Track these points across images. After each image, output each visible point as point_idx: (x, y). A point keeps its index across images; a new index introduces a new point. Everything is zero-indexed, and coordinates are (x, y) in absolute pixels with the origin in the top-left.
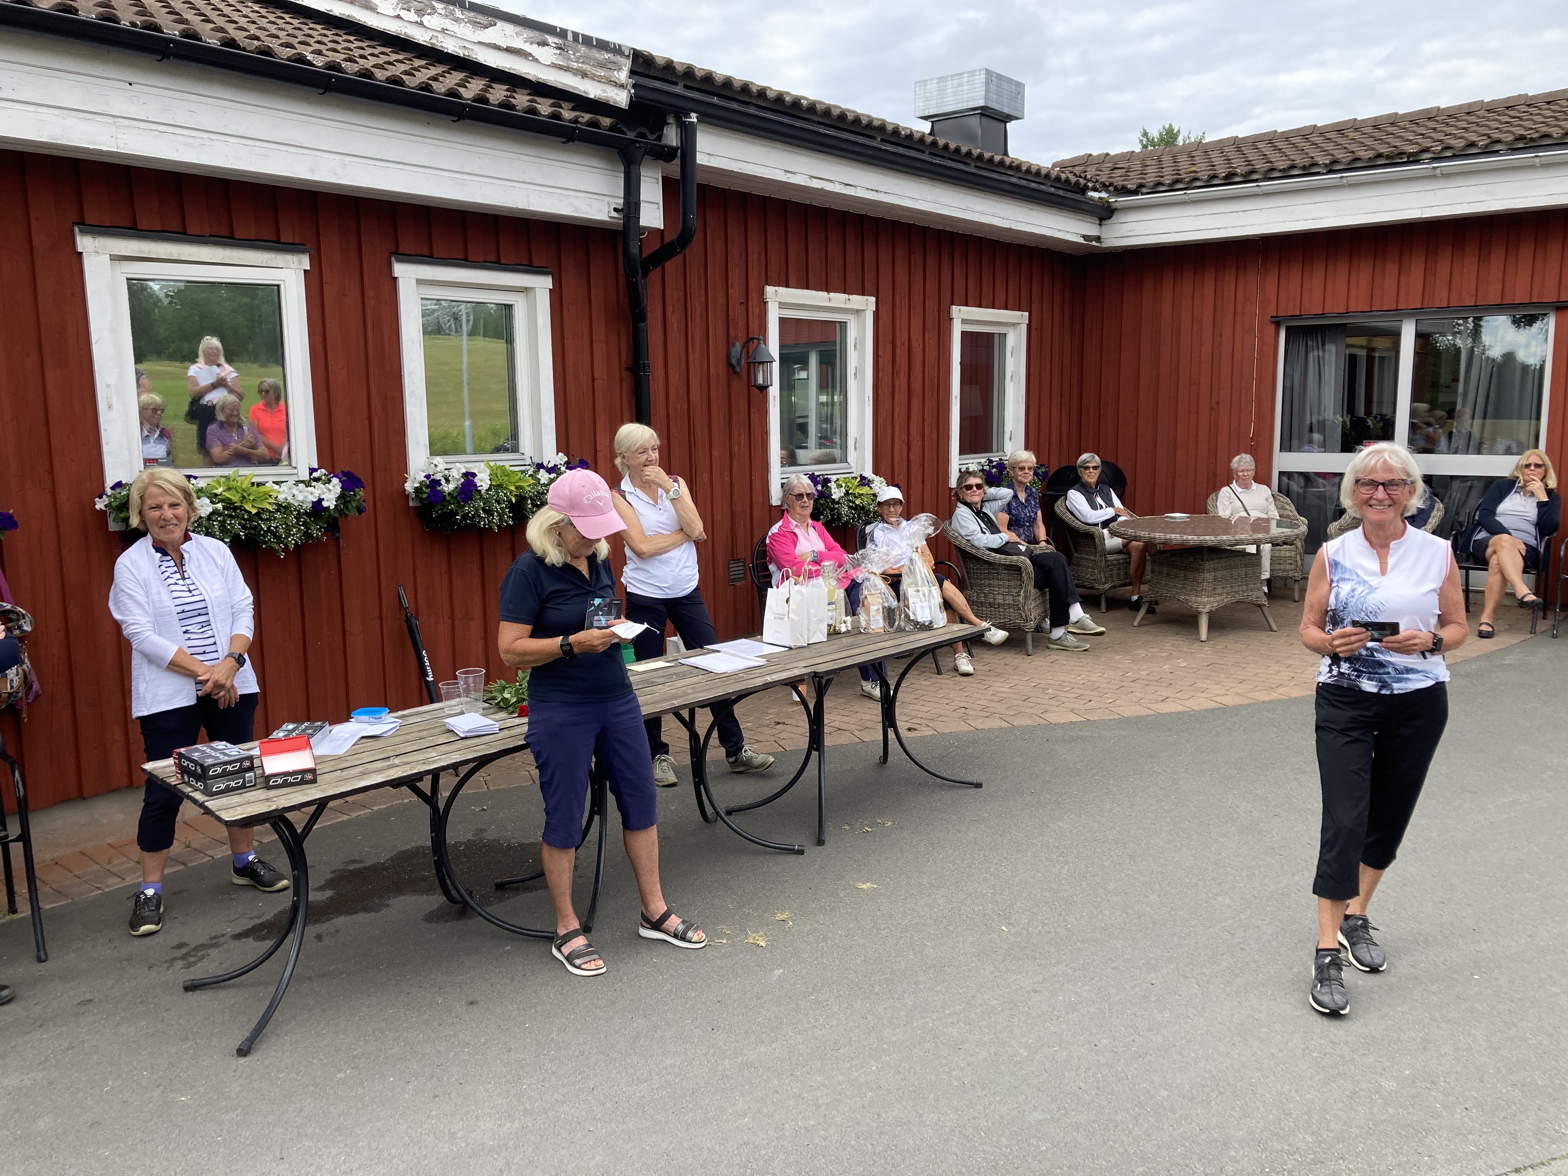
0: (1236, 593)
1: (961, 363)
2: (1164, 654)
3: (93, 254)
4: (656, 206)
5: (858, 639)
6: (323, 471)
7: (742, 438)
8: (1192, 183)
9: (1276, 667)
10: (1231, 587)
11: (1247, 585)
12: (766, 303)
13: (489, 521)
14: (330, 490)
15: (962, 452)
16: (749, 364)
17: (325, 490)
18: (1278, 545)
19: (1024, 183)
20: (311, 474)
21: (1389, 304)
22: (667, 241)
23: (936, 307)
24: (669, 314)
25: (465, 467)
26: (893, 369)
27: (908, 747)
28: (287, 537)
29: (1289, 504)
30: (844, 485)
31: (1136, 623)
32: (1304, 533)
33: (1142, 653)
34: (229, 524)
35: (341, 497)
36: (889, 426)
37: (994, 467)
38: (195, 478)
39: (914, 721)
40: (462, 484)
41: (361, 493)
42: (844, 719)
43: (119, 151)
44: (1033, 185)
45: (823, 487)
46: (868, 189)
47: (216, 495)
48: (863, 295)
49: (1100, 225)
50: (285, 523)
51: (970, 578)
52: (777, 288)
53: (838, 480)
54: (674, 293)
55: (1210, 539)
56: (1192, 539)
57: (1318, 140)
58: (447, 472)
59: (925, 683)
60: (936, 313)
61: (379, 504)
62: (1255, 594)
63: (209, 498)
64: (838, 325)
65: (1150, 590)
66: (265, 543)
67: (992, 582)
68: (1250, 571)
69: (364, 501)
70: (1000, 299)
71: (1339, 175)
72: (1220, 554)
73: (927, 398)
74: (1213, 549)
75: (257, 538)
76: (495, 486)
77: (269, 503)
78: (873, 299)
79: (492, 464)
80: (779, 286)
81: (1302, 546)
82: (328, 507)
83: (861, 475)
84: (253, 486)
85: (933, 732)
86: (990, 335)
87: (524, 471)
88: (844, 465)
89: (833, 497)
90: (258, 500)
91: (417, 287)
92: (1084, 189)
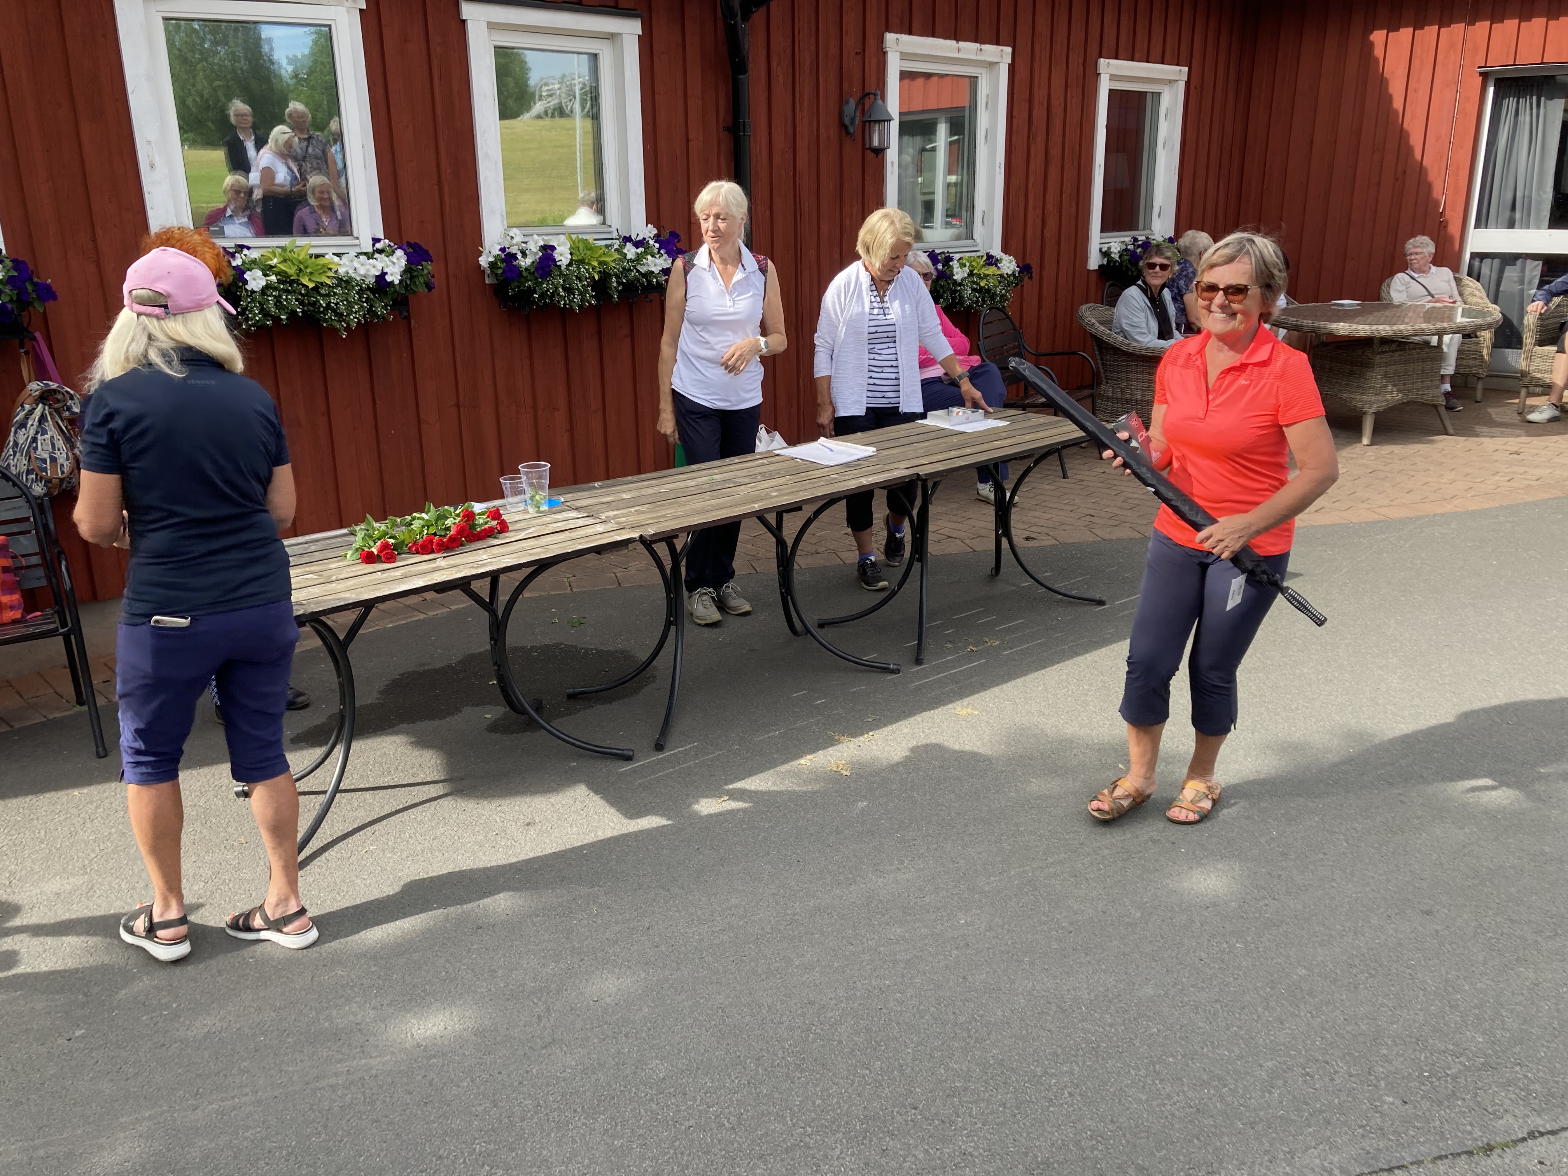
0: (1409, 391)
1: (1107, 126)
6: (387, 241)
7: (855, 210)
10: (1404, 384)
11: (1423, 382)
12: (885, 53)
13: (570, 301)
14: (394, 263)
15: (1103, 229)
16: (864, 123)
17: (389, 263)
20: (374, 245)
23: (1081, 60)
24: (774, 64)
25: (543, 240)
26: (1028, 131)
27: (1023, 559)
28: (348, 315)
29: (1479, 290)
30: (968, 264)
32: (1497, 322)
34: (286, 300)
35: (408, 271)
36: (1024, 196)
37: (1139, 246)
38: (248, 248)
39: (1033, 529)
40: (540, 258)
41: (429, 266)
42: (955, 526)
45: (943, 266)
47: (272, 267)
48: (997, 44)
50: (347, 300)
51: (1105, 371)
52: (898, 36)
53: (961, 258)
54: (779, 41)
55: (1384, 329)
56: (1363, 328)
58: (524, 245)
59: (1048, 487)
60: (1082, 67)
61: (451, 281)
62: (1431, 392)
63: (262, 270)
64: (967, 80)
66: (326, 321)
67: (1130, 375)
68: (1427, 365)
69: (433, 276)
70: (1156, 52)
72: (1394, 347)
73: (1066, 166)
74: (1385, 341)
75: (317, 316)
76: (576, 261)
77: (328, 277)
78: (1009, 50)
79: (574, 237)
80: (901, 33)
81: (1491, 339)
82: (392, 282)
83: (988, 254)
84: (311, 257)
85: (1053, 542)
86: (1142, 95)
87: (610, 245)
88: (970, 242)
89: (955, 278)
90: (316, 273)
91: (490, 34)
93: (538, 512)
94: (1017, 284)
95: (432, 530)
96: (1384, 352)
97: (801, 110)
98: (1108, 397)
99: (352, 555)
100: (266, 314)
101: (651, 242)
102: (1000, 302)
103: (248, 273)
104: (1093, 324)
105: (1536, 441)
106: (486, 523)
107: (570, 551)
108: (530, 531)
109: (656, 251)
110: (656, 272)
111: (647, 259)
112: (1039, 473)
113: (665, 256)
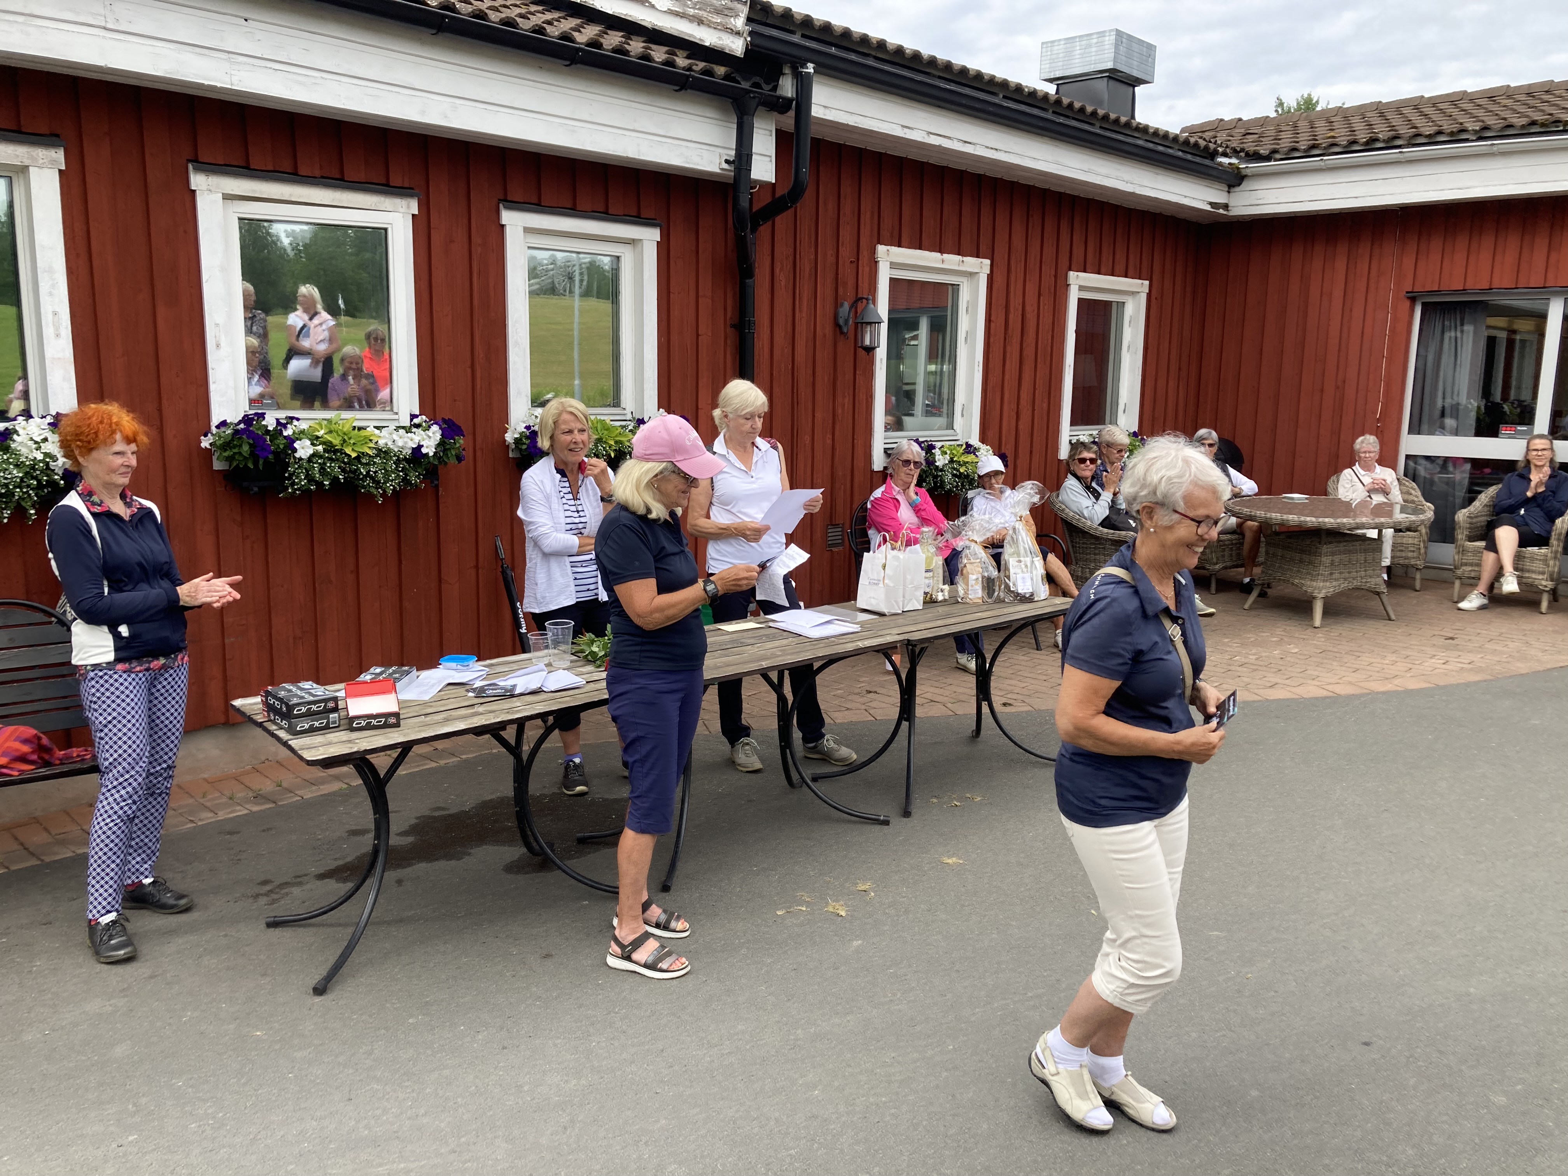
0: (1353, 578)
1: (1076, 332)
2: (1275, 639)
3: (206, 193)
4: (768, 159)
5: (954, 609)
6: (424, 417)
7: (846, 400)
8: (1331, 148)
9: (1393, 657)
10: (1349, 573)
11: (1365, 571)
12: (876, 262)
14: (430, 437)
15: (1073, 423)
16: (856, 324)
17: (425, 437)
18: (1400, 531)
19: (1151, 145)
20: (411, 420)
21: (1536, 280)
22: (778, 195)
23: (1053, 272)
24: (777, 270)
26: (1005, 334)
27: (1002, 722)
28: (385, 483)
29: (1414, 489)
30: (948, 452)
31: (1246, 606)
32: (1430, 518)
33: (1252, 637)
34: (329, 467)
35: (441, 444)
36: (998, 394)
38: (298, 419)
39: (1009, 696)
41: (461, 441)
43: (234, 88)
44: (1160, 148)
46: (987, 147)
47: (317, 438)
48: (978, 257)
49: (1229, 192)
50: (385, 469)
51: (1075, 552)
52: (889, 247)
53: (943, 446)
54: (783, 249)
55: (1329, 522)
56: (1311, 520)
57: (1468, 106)
59: (1023, 658)
60: (1053, 278)
61: (479, 454)
63: (310, 440)
64: (950, 288)
65: (1263, 572)
66: (364, 487)
67: (1097, 557)
68: (1370, 556)
69: (464, 450)
70: (1120, 266)
71: (1489, 143)
72: (1338, 537)
73: (1039, 366)
74: (1332, 532)
75: (357, 483)
77: (370, 448)
78: (987, 262)
80: (891, 245)
81: (1427, 533)
82: (427, 454)
83: (967, 443)
84: (354, 429)
85: (1029, 708)
86: (1107, 304)
87: (625, 426)
88: (950, 432)
89: (937, 464)
90: (359, 444)
91: (525, 236)
92: (1213, 155)
96: (1329, 542)
97: (800, 311)
100: (310, 479)
103: (298, 442)
105: (1470, 628)
112: (1014, 645)
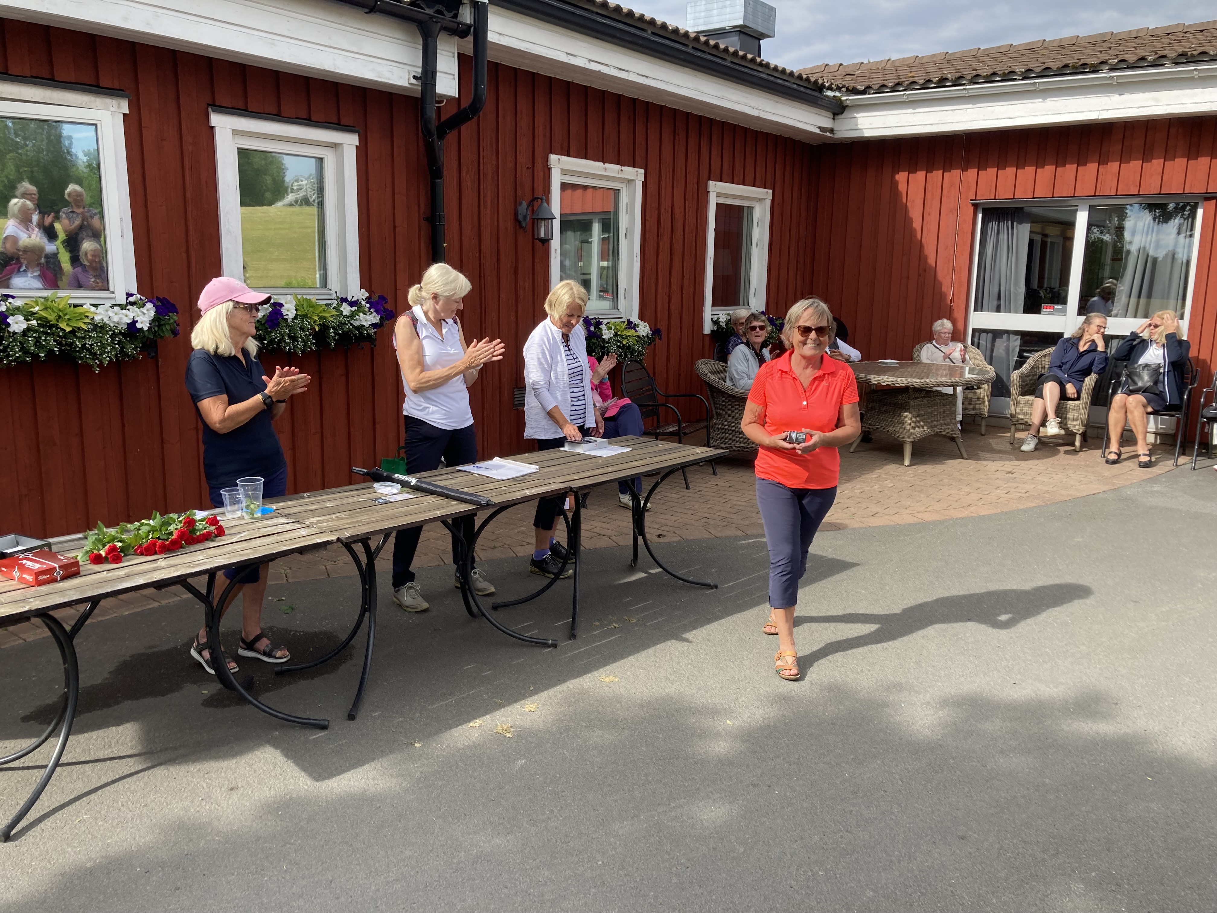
0: (935, 427)
1: (714, 229)
2: (874, 476)
4: (452, 77)
6: (140, 296)
7: (527, 283)
8: (911, 85)
9: (967, 489)
10: (932, 422)
11: (944, 420)
12: (549, 169)
13: (294, 347)
14: (144, 314)
15: (713, 304)
16: (533, 219)
17: (139, 313)
19: (772, 79)
20: (127, 299)
21: (1067, 194)
22: (461, 108)
23: (696, 181)
24: (464, 173)
26: (657, 230)
27: (654, 553)
28: (101, 354)
29: (980, 355)
30: (613, 328)
31: (852, 450)
32: (991, 378)
34: (45, 341)
35: (156, 321)
36: (653, 280)
38: (13, 297)
39: (663, 528)
40: (270, 313)
41: (174, 317)
42: (604, 525)
44: (779, 81)
45: (595, 329)
46: (639, 75)
47: (33, 313)
48: (634, 167)
49: (834, 119)
50: (101, 342)
51: (716, 409)
52: (559, 157)
53: (609, 323)
54: (469, 155)
55: (915, 382)
56: (900, 382)
57: (1014, 55)
59: (675, 496)
60: (696, 184)
62: (952, 430)
63: (24, 315)
64: (612, 191)
66: (81, 358)
67: (734, 412)
68: (946, 410)
69: (178, 325)
70: (749, 177)
71: (1033, 81)
72: (923, 394)
73: (685, 257)
74: (918, 390)
75: (74, 354)
76: (300, 316)
77: (85, 323)
78: (642, 171)
79: (299, 297)
80: (562, 155)
81: (989, 390)
82: (142, 329)
83: (629, 321)
84: (70, 306)
85: (679, 538)
86: (740, 208)
87: (330, 304)
88: (615, 311)
89: (604, 337)
90: (74, 320)
91: (234, 139)
92: (820, 88)
93: (252, 518)
94: (650, 343)
95: (157, 535)
96: (917, 398)
97: (485, 208)
98: (718, 428)
99: (82, 557)
100: (25, 351)
101: (363, 303)
102: (638, 356)
103: (11, 317)
104: (706, 374)
105: (1023, 464)
106: (205, 528)
107: (275, 552)
108: (243, 535)
109: (367, 310)
110: (367, 326)
111: (359, 316)
112: (666, 486)
113: (375, 314)
